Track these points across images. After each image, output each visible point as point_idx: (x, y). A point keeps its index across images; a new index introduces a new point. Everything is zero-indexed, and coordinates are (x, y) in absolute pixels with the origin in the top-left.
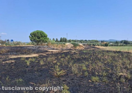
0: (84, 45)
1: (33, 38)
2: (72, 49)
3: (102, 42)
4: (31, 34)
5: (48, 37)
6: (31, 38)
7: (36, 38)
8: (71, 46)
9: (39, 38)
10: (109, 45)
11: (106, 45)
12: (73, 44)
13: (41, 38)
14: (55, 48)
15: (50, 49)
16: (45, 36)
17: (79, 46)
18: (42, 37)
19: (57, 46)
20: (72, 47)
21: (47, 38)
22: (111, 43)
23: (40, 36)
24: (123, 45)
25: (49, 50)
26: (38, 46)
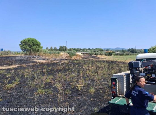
0: (84, 54)
1: (24, 47)
2: (67, 59)
3: (107, 50)
4: (21, 43)
5: (41, 45)
6: (21, 47)
7: (27, 46)
8: (66, 55)
9: (30, 47)
10: (114, 54)
11: (110, 54)
12: (69, 54)
13: (33, 47)
14: (47, 58)
15: (41, 59)
16: (37, 45)
17: (76, 55)
18: (34, 45)
19: (49, 56)
20: (67, 57)
21: (40, 47)
22: (117, 52)
23: (31, 44)
24: (128, 54)
25: (37, 61)
26: (27, 56)
